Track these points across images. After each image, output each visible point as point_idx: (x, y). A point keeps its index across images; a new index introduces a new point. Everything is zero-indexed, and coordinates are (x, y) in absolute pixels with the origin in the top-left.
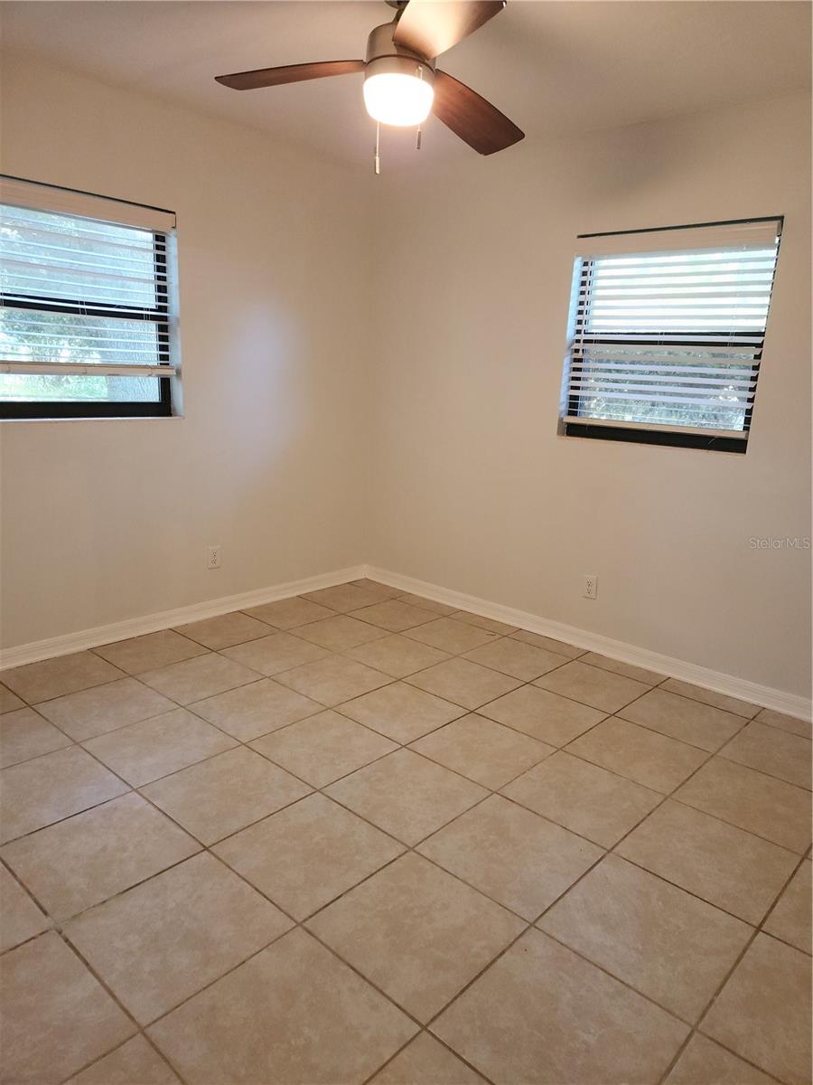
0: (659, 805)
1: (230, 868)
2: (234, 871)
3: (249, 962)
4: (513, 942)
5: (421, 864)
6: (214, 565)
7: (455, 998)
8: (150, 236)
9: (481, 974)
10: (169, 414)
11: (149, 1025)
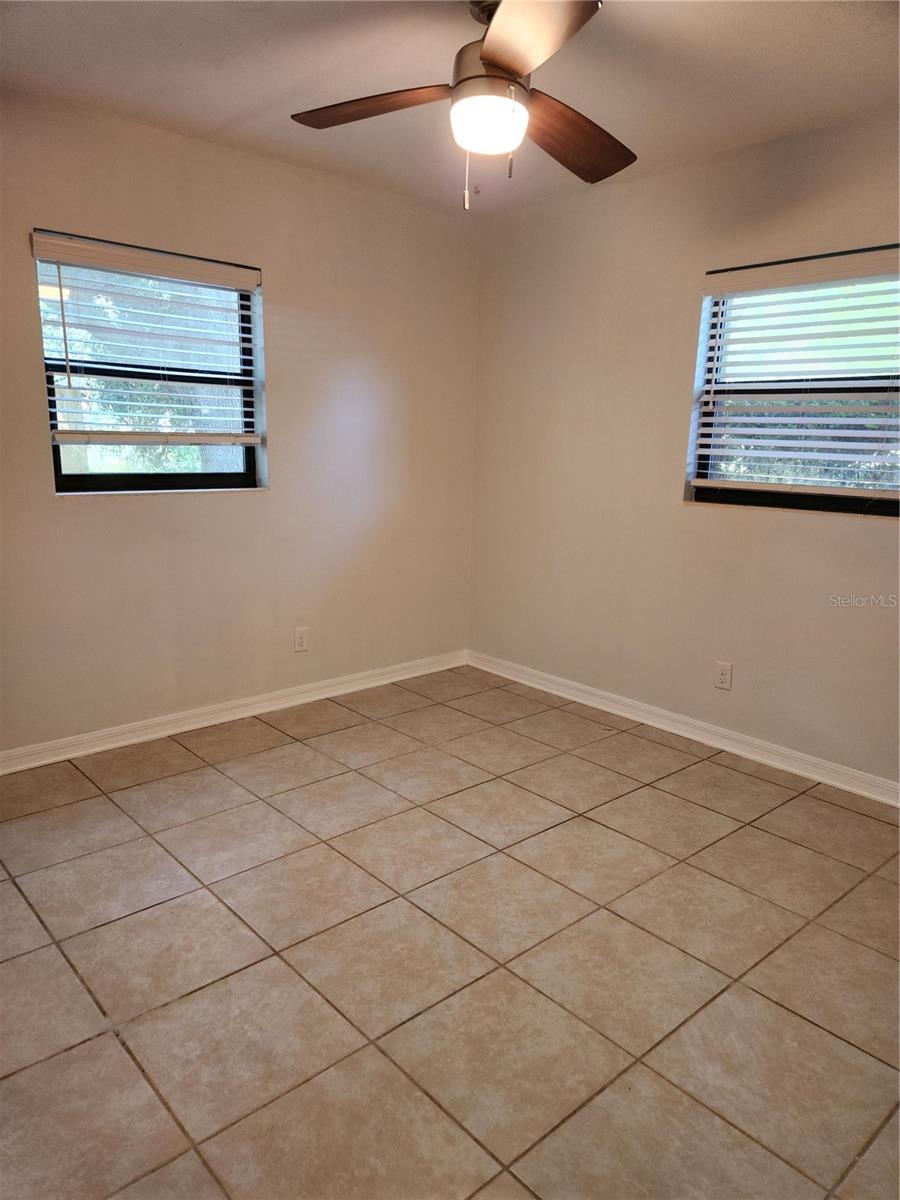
0: (800, 930)
1: (300, 976)
2: (304, 979)
3: (315, 1079)
4: (615, 1079)
5: (512, 983)
6: (301, 649)
7: (544, 1137)
8: (235, 296)
9: (575, 1112)
10: (254, 485)
11: (203, 1142)
